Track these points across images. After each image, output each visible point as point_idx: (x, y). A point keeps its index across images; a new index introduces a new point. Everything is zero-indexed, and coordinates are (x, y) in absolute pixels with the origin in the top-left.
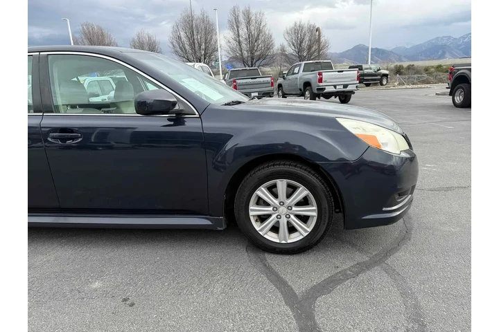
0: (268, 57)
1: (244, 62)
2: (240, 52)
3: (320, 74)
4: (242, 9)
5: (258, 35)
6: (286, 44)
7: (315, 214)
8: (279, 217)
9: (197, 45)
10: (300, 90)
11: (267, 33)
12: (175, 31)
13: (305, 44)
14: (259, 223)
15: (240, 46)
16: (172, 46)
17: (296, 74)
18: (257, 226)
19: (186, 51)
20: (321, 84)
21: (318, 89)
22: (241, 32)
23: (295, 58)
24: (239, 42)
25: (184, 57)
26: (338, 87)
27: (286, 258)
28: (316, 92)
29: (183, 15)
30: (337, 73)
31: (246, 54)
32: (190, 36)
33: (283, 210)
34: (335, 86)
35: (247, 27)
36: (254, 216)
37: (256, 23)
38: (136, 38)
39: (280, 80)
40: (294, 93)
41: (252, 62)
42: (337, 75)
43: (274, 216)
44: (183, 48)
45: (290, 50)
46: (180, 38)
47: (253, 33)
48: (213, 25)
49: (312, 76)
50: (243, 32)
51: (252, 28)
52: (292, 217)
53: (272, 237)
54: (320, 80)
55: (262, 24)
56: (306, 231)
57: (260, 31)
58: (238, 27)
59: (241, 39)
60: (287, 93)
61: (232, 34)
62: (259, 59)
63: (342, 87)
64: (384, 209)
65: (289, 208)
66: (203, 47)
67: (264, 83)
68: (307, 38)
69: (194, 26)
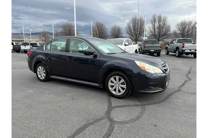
0: (167, 35)
1: (155, 37)
2: (154, 33)
3: (183, 44)
4: (157, 15)
5: (163, 26)
6: (176, 29)
7: (125, 87)
8: (116, 87)
9: (136, 30)
10: (175, 50)
11: (168, 25)
12: (129, 24)
13: (186, 30)
14: (111, 88)
15: (155, 30)
16: (126, 30)
17: (173, 43)
18: (110, 88)
19: (131, 32)
20: (183, 49)
21: (182, 51)
22: (156, 25)
23: (180, 36)
24: (155, 29)
25: (130, 34)
26: (192, 50)
27: (116, 99)
28: (181, 51)
29: (133, 18)
30: (192, 44)
31: (157, 33)
32: (134, 26)
33: (117, 85)
34: (190, 50)
35: (159, 23)
36: (110, 85)
37: (163, 21)
38: (113, 27)
39: (167, 46)
40: (172, 51)
41: (159, 37)
42: (192, 45)
43: (115, 86)
44: (130, 31)
45: (178, 32)
46: (130, 27)
47: (161, 25)
48: (144, 22)
49: (180, 45)
50: (157, 24)
51: (161, 23)
52: (120, 87)
53: (114, 92)
54: (183, 47)
55: (166, 22)
56: (123, 92)
57: (164, 24)
58: (155, 23)
59: (156, 27)
60: (170, 51)
61: (151, 25)
62: (162, 36)
63: (194, 50)
64: (146, 89)
65: (119, 84)
66: (139, 30)
67: (157, 46)
68: (187, 27)
69: (136, 22)
